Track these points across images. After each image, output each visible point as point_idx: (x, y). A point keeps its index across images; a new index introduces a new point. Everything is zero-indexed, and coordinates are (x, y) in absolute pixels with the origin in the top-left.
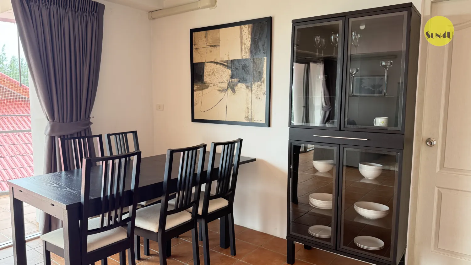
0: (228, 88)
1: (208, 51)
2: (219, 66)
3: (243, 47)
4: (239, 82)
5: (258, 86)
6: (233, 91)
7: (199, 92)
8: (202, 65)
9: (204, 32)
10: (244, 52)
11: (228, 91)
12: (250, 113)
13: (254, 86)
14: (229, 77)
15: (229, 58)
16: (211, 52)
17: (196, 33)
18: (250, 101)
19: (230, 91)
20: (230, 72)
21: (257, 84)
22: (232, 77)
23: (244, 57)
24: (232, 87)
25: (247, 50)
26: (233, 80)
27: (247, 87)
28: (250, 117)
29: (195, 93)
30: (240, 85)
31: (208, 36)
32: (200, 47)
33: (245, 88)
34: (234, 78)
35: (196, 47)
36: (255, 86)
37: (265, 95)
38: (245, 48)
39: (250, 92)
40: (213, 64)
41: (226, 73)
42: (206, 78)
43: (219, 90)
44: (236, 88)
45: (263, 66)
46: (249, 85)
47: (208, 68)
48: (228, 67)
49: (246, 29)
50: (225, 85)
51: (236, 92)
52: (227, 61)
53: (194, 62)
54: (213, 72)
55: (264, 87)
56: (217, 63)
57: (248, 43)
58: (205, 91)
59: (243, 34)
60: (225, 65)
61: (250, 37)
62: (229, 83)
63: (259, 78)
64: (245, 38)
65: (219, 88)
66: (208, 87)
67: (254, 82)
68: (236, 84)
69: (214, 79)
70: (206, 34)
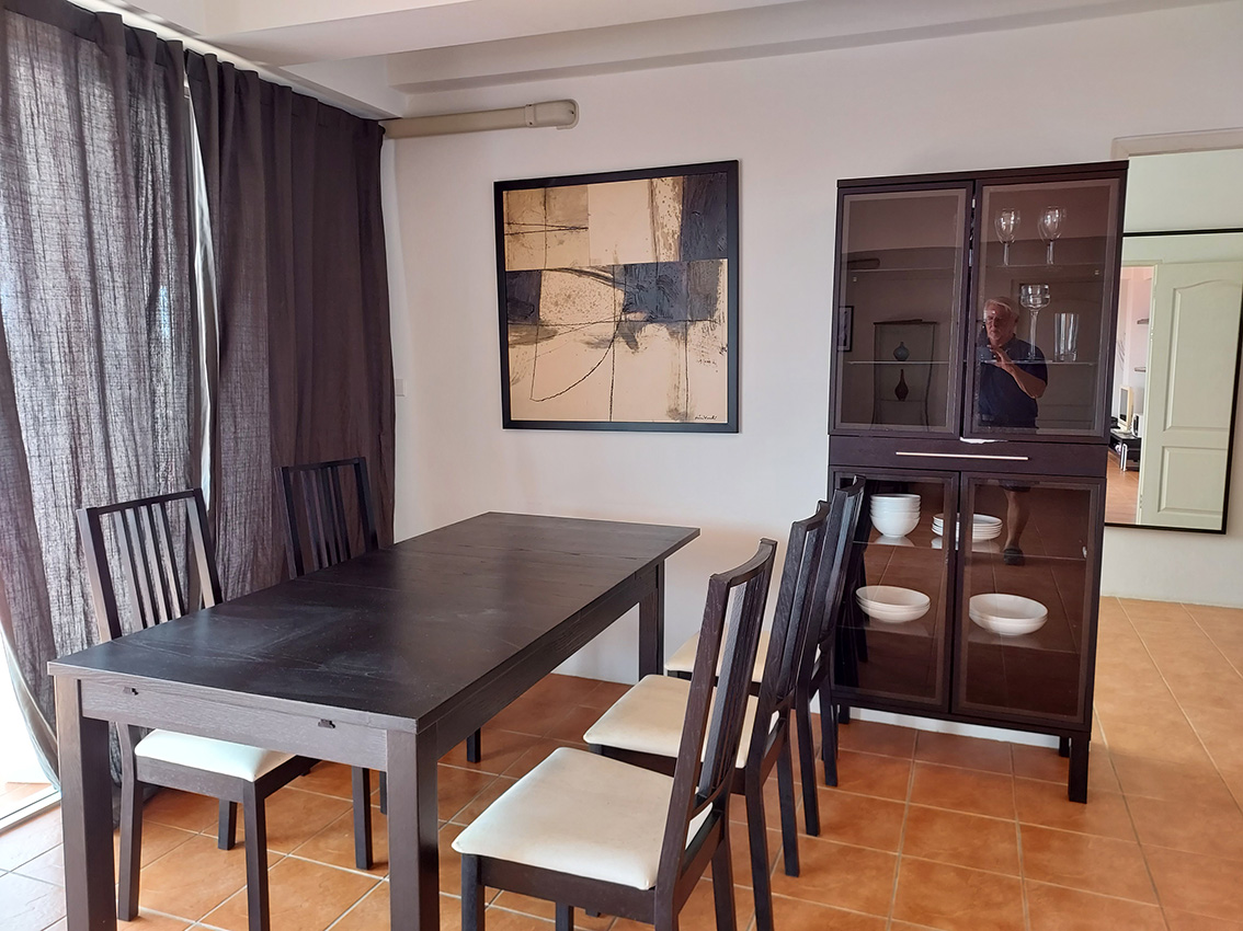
0: (615, 337)
1: (552, 242)
2: (586, 280)
3: (659, 233)
4: (650, 320)
5: (705, 330)
6: (632, 343)
7: (523, 348)
8: (534, 277)
9: (537, 192)
10: (662, 244)
11: (616, 344)
12: (682, 400)
13: (691, 330)
14: (619, 309)
15: (616, 260)
16: (561, 243)
17: (514, 193)
18: (683, 367)
19: (621, 345)
20: (620, 296)
21: (700, 325)
22: (625, 310)
23: (663, 259)
24: (627, 334)
25: (670, 240)
26: (631, 316)
27: (672, 334)
28: (682, 410)
29: (512, 352)
30: (650, 328)
31: (552, 202)
32: (525, 229)
33: (668, 337)
34: (634, 311)
35: (515, 228)
36: (696, 331)
37: (725, 353)
38: (665, 235)
39: (682, 345)
40: (568, 275)
41: (608, 300)
42: (547, 311)
43: (588, 343)
44: (639, 337)
45: (716, 281)
46: (679, 327)
47: (551, 286)
48: (614, 283)
49: (667, 189)
50: (610, 330)
51: (641, 348)
52: (611, 269)
53: (507, 269)
54: (569, 297)
55: (722, 332)
56: (581, 272)
57: (672, 220)
58: (543, 346)
59: (659, 199)
60: (606, 279)
61: (679, 207)
62: (619, 324)
63: (708, 312)
64: (663, 209)
65: (587, 338)
66: (555, 333)
67: (693, 322)
68: (638, 326)
69: (571, 315)
70: (546, 196)
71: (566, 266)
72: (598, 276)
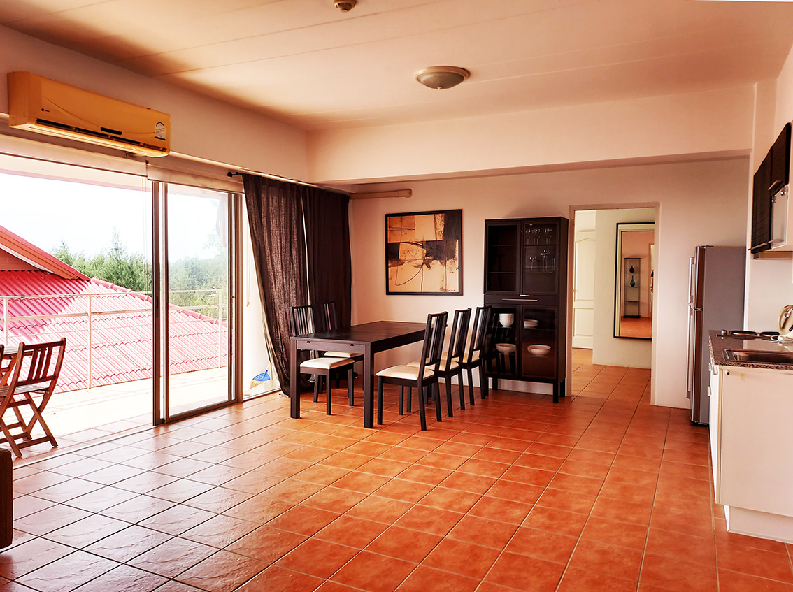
0: (423, 264)
1: (403, 233)
2: (414, 245)
3: (437, 231)
4: (434, 259)
5: (452, 262)
6: (429, 267)
7: (393, 268)
8: (398, 245)
9: (399, 218)
10: (438, 235)
11: (423, 267)
12: (445, 285)
13: (447, 262)
14: (424, 255)
15: (423, 239)
16: (406, 234)
17: (391, 218)
18: (445, 274)
19: (425, 267)
20: (425, 251)
21: (450, 260)
22: (426, 256)
23: (438, 239)
24: (427, 263)
25: (441, 234)
26: (428, 258)
27: (441, 263)
28: (444, 288)
29: (390, 270)
30: (434, 262)
31: (403, 221)
32: (394, 229)
34: (429, 256)
35: (391, 229)
36: (449, 262)
37: (458, 270)
38: (439, 232)
39: (444, 267)
40: (408, 244)
41: (421, 252)
42: (401, 256)
43: (415, 266)
44: (431, 264)
45: (455, 247)
46: (443, 261)
47: (403, 247)
48: (423, 247)
49: (439, 217)
50: (422, 261)
51: (432, 268)
52: (422, 242)
53: (389, 242)
54: (408, 251)
55: (457, 263)
56: (412, 243)
57: (441, 227)
58: (400, 267)
59: (437, 221)
60: (420, 245)
61: (443, 223)
62: (424, 260)
63: (453, 257)
64: (438, 224)
66: (404, 263)
67: (448, 260)
68: (430, 261)
69: (409, 257)
70: (401, 219)
71: (408, 241)
72: (417, 244)
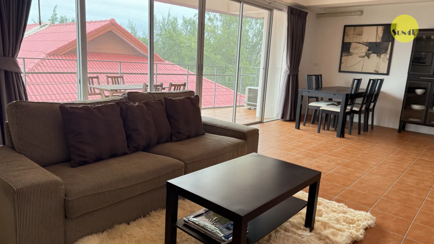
0: (365, 56)
2: (361, 45)
3: (377, 36)
4: (373, 53)
5: (384, 55)
6: (369, 57)
7: (345, 57)
8: (350, 44)
9: (353, 28)
10: (378, 38)
11: (365, 57)
12: (377, 69)
14: (367, 50)
15: (368, 41)
16: (356, 37)
17: (348, 27)
18: (379, 62)
19: (366, 58)
20: (367, 48)
21: (384, 54)
22: (368, 50)
23: (378, 41)
24: (368, 55)
25: (380, 38)
26: (369, 52)
27: (377, 56)
29: (343, 58)
30: (373, 55)
31: (356, 30)
32: (349, 34)
33: (376, 56)
34: (370, 51)
35: (347, 34)
36: (382, 56)
37: (388, 60)
38: (379, 37)
39: (379, 58)
40: (357, 44)
41: (365, 49)
42: (351, 50)
43: (359, 57)
44: (370, 56)
45: (388, 46)
46: (379, 54)
47: (353, 45)
48: (367, 46)
49: (380, 29)
50: (364, 54)
51: (370, 58)
52: (366, 43)
53: (344, 42)
54: (357, 47)
55: (388, 56)
56: (360, 43)
57: (381, 34)
58: (350, 57)
59: (378, 30)
60: (365, 45)
61: (382, 32)
62: (366, 53)
63: (385, 52)
64: (379, 32)
65: (359, 56)
66: (352, 55)
67: (382, 54)
68: (371, 54)
69: (356, 51)
70: (355, 28)
71: (357, 41)
72: (363, 44)
